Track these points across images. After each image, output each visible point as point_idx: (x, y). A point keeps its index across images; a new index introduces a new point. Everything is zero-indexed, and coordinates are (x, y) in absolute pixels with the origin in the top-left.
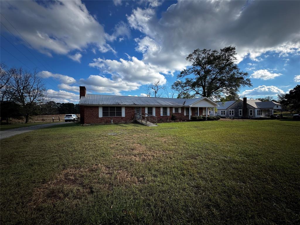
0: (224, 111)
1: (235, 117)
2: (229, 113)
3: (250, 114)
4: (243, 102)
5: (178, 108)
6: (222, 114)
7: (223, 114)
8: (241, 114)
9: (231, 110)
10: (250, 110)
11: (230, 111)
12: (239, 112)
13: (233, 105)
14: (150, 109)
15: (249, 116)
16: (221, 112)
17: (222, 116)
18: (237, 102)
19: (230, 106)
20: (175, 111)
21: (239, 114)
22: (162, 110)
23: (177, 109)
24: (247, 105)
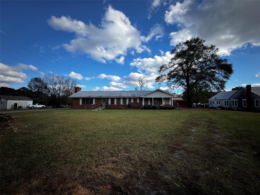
0: (228, 102)
1: (239, 109)
2: (232, 103)
3: (255, 104)
4: (246, 90)
5: (137, 99)
6: (225, 105)
7: (227, 104)
8: (245, 105)
9: (234, 100)
10: (256, 100)
11: (233, 102)
12: (243, 102)
13: (236, 94)
14: (113, 99)
15: (255, 108)
16: (224, 102)
17: (225, 106)
18: (240, 91)
19: (232, 96)
20: (134, 101)
21: (243, 105)
22: (122, 100)
23: (135, 99)
24: (252, 94)
